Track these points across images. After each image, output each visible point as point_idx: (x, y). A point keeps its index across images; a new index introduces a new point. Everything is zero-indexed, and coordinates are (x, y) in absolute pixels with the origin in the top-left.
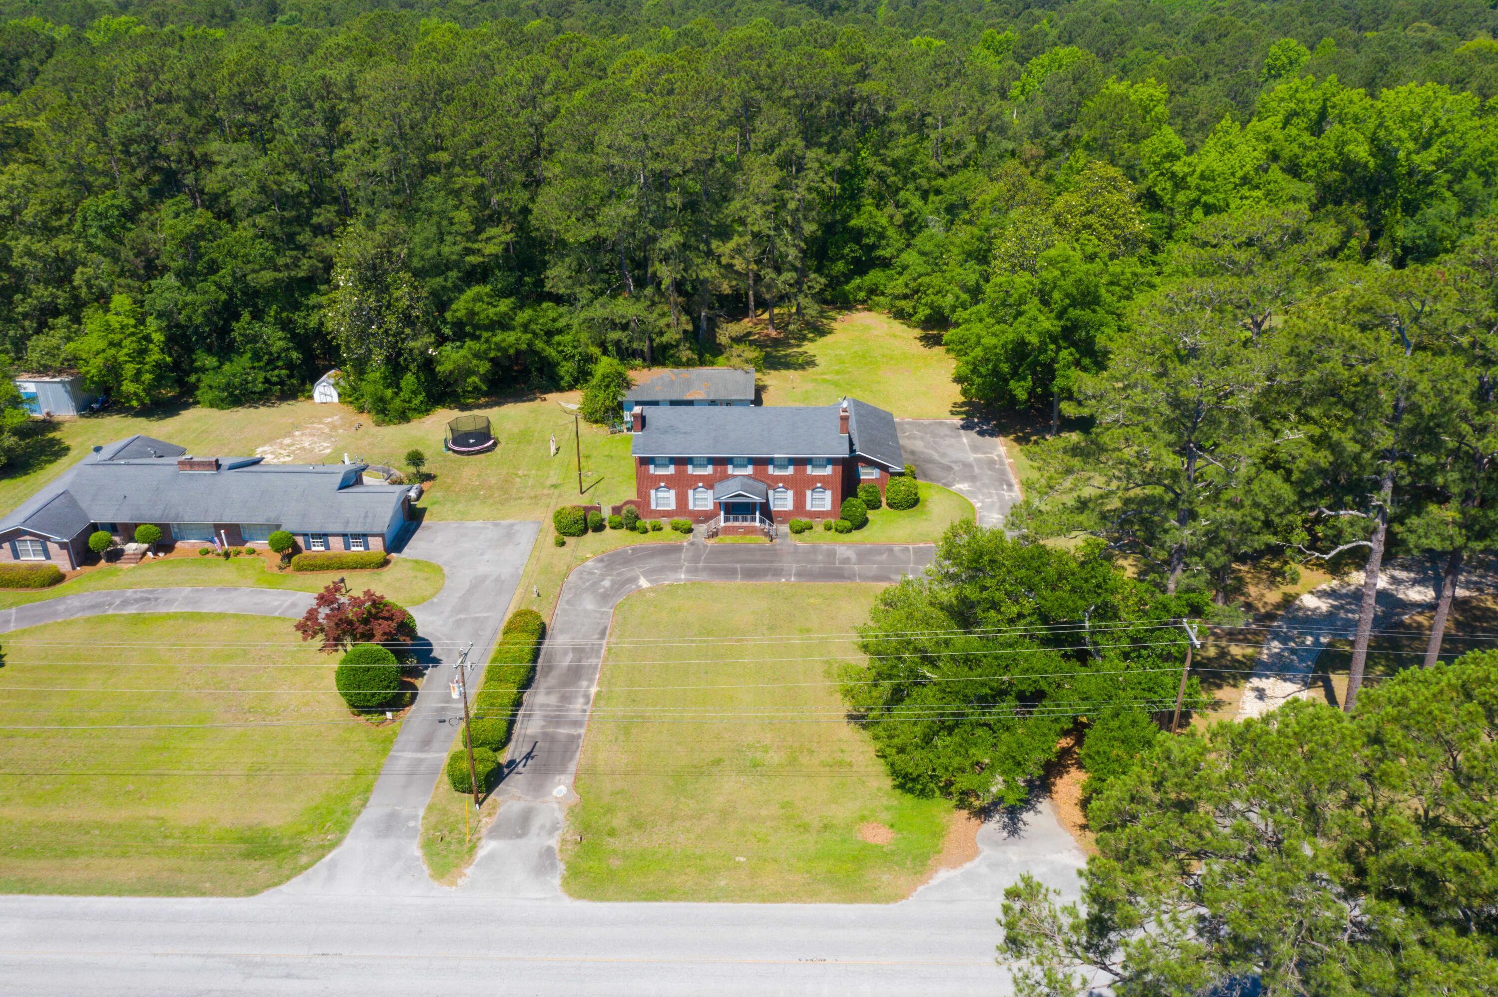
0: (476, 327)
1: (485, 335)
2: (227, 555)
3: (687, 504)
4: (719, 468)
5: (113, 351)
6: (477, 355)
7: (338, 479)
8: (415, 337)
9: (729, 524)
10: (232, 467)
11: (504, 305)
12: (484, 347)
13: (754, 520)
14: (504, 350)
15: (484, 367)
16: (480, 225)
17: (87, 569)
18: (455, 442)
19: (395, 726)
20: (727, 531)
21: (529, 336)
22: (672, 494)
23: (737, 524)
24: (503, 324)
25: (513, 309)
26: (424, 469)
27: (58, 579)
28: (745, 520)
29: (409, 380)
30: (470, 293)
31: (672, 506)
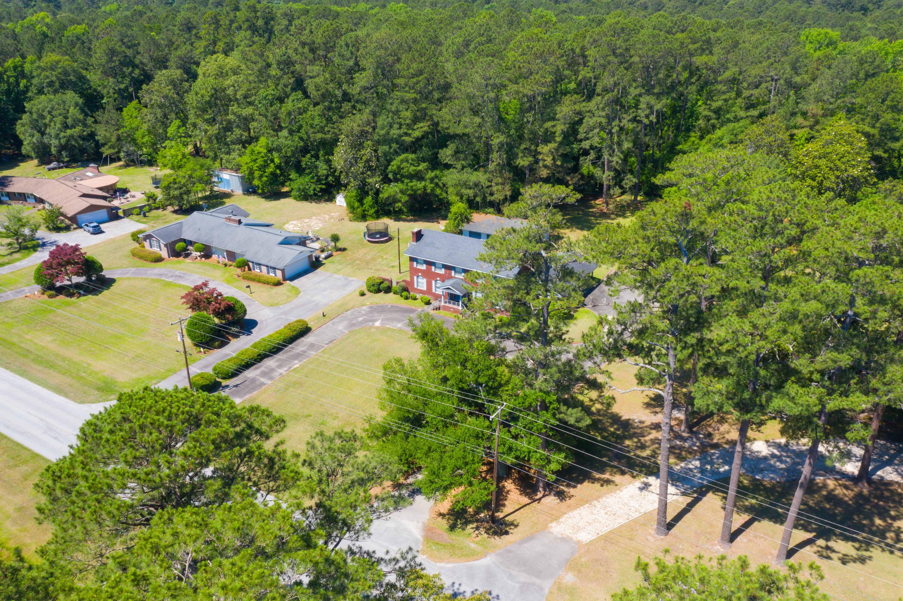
0: (402, 176)
1: (406, 181)
2: (226, 265)
3: (431, 289)
4: (448, 271)
5: (252, 164)
6: (402, 192)
7: (281, 239)
8: (372, 176)
9: (447, 305)
10: (247, 225)
11: (423, 166)
12: (405, 187)
13: (458, 305)
14: (415, 191)
15: (405, 198)
16: (416, 120)
17: (175, 259)
18: (369, 236)
19: (203, 356)
20: (446, 308)
21: (432, 185)
22: (424, 281)
23: (451, 305)
24: (418, 176)
25: (426, 170)
26: (339, 245)
27: (159, 260)
28: (454, 304)
29: (368, 200)
30: (403, 156)
31: (424, 288)
